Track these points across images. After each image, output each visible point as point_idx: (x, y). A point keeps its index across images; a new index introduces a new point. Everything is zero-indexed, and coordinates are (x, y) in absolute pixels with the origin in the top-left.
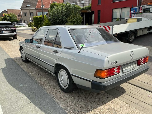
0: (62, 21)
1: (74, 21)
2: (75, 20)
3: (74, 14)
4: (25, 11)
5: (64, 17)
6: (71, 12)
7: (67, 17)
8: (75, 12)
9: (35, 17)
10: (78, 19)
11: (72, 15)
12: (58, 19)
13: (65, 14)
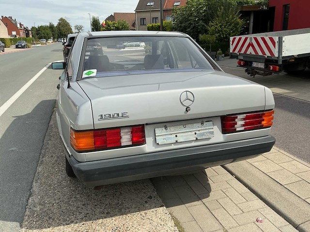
0: (197, 30)
1: (222, 31)
2: (225, 27)
3: (223, 13)
4: (143, 15)
5: (201, 22)
6: (217, 10)
7: (206, 20)
8: (225, 9)
9: (151, 25)
10: (230, 25)
11: (218, 16)
12: (188, 28)
13: (205, 15)
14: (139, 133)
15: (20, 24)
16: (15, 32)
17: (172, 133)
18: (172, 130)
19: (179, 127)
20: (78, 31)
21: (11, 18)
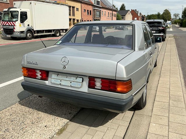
14: (46, 74)
15: (140, 14)
16: (136, 18)
17: (59, 79)
18: (60, 77)
19: (64, 76)
20: (175, 17)
21: (136, 10)
